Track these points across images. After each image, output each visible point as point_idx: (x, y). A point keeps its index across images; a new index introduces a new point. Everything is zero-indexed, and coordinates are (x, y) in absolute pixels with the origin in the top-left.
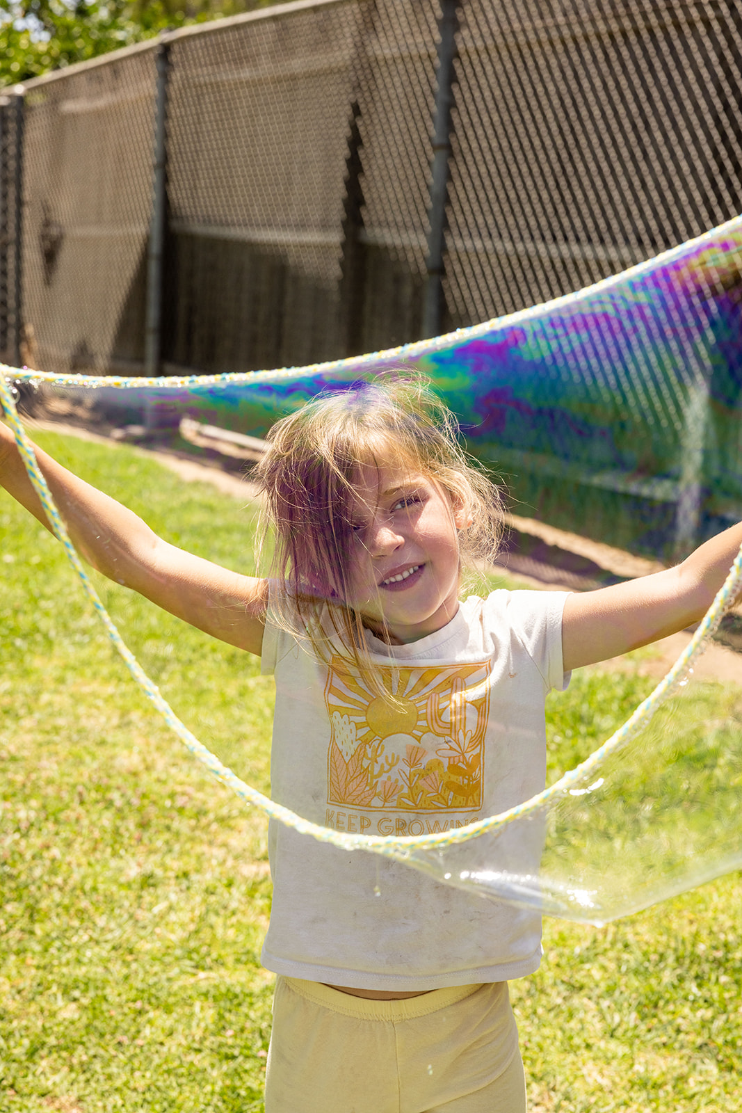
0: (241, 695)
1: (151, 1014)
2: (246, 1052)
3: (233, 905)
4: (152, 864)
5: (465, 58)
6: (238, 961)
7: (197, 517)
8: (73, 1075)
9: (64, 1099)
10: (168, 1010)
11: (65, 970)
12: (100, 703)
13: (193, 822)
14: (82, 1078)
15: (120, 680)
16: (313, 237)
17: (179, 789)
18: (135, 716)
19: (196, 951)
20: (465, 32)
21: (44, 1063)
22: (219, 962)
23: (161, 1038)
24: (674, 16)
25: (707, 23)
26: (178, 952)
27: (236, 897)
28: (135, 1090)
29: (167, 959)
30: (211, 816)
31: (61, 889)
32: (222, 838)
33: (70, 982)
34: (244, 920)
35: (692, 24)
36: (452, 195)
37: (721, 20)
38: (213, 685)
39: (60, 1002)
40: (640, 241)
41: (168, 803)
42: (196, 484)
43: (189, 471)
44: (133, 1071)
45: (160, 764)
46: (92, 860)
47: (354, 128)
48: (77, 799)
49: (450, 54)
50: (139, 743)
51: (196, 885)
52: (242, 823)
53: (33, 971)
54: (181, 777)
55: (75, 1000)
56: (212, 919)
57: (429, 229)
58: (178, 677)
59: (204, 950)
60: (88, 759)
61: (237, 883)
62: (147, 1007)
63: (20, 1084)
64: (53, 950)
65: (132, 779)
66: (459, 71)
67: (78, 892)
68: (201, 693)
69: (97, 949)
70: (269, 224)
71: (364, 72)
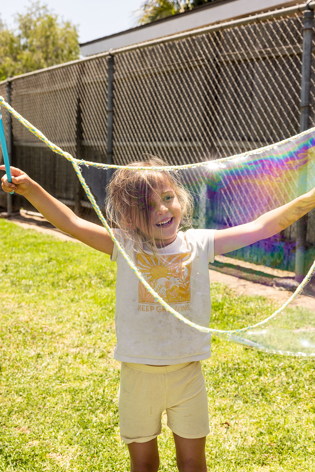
0: (58, 295)
1: (48, 398)
2: (84, 408)
3: (70, 362)
4: (39, 350)
5: (117, 82)
6: (75, 379)
7: (32, 240)
8: (25, 420)
9: (23, 427)
10: (54, 396)
11: (15, 386)
12: (10, 300)
13: (50, 336)
14: (28, 420)
15: (15, 293)
17: (43, 326)
18: (23, 304)
19: (59, 377)
20: (117, 73)
21: (14, 416)
22: (69, 380)
23: (54, 406)
24: (189, 65)
25: (200, 67)
26: (54, 378)
27: (70, 359)
28: (48, 423)
29: (50, 380)
30: (56, 334)
31: (9, 360)
32: (61, 341)
33: (18, 390)
34: (75, 366)
35: (195, 67)
36: (115, 128)
37: (205, 65)
38: (48, 293)
39: (16, 397)
40: (181, 140)
41: (41, 331)
42: (29, 230)
43: (26, 226)
44: (46, 417)
45: (35, 319)
46: (18, 350)
47: (79, 107)
48: (8, 331)
49: (112, 81)
50: (26, 312)
51: (55, 356)
52: (68, 336)
53: (5, 387)
54: (43, 322)
55: (21, 395)
56: (63, 367)
57: (107, 140)
58: (35, 291)
59: (63, 376)
60: (10, 318)
61: (69, 355)
62: (46, 396)
63: (7, 424)
64: (10, 380)
65: (27, 324)
66: (115, 86)
67: (15, 361)
68: (44, 296)
69: (25, 379)
71: (81, 88)
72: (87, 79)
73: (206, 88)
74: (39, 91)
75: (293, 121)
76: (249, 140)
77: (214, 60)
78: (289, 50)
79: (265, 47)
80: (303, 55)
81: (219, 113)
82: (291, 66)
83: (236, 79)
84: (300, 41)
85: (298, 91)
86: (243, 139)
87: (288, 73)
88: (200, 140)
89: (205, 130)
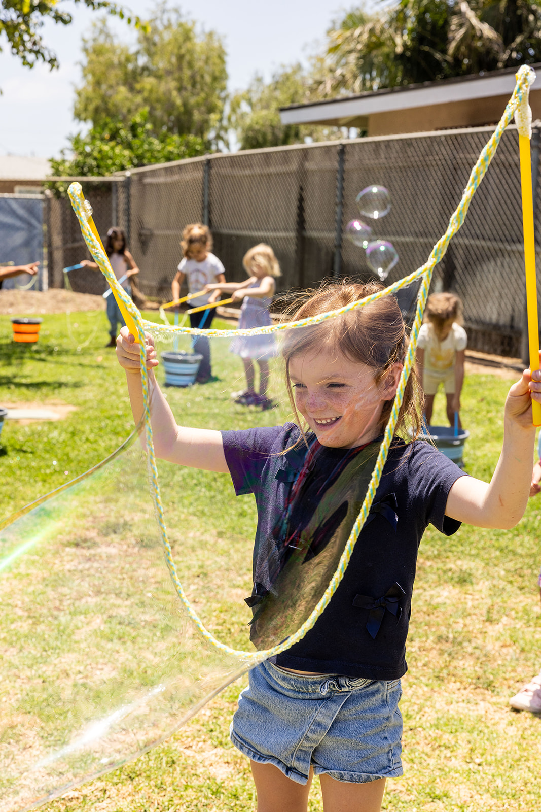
5: (347, 173)
16: (282, 234)
20: (348, 164)
47: (301, 195)
49: (342, 171)
57: (334, 231)
66: (345, 178)
70: (258, 229)
71: (303, 175)
72: (310, 166)
74: (247, 172)
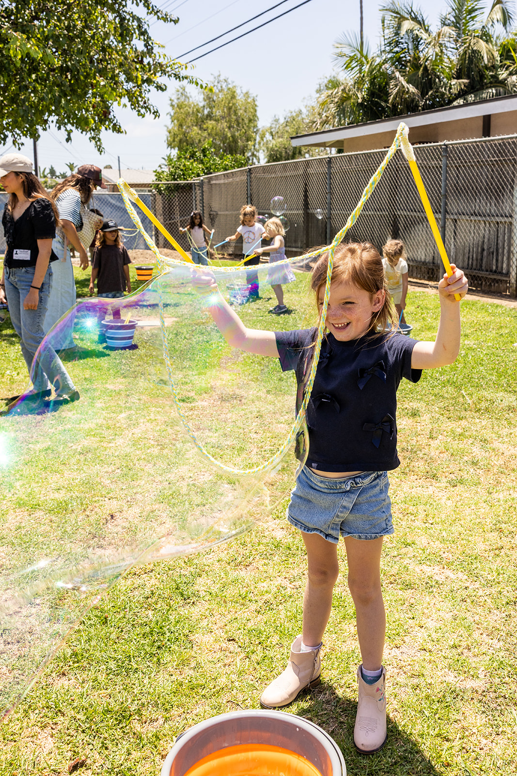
5: (333, 174)
16: (294, 212)
20: (333, 168)
47: (306, 188)
49: (330, 174)
66: (332, 177)
70: (280, 209)
71: (306, 176)
72: (310, 171)
73: (390, 182)
74: (273, 175)
75: (438, 202)
76: (415, 211)
77: (395, 166)
78: (435, 164)
79: (422, 161)
80: (443, 168)
81: (398, 196)
82: (437, 174)
83: (408, 178)
84: (441, 160)
85: (440, 186)
86: (412, 211)
87: (435, 177)
88: (387, 211)
89: (390, 205)
